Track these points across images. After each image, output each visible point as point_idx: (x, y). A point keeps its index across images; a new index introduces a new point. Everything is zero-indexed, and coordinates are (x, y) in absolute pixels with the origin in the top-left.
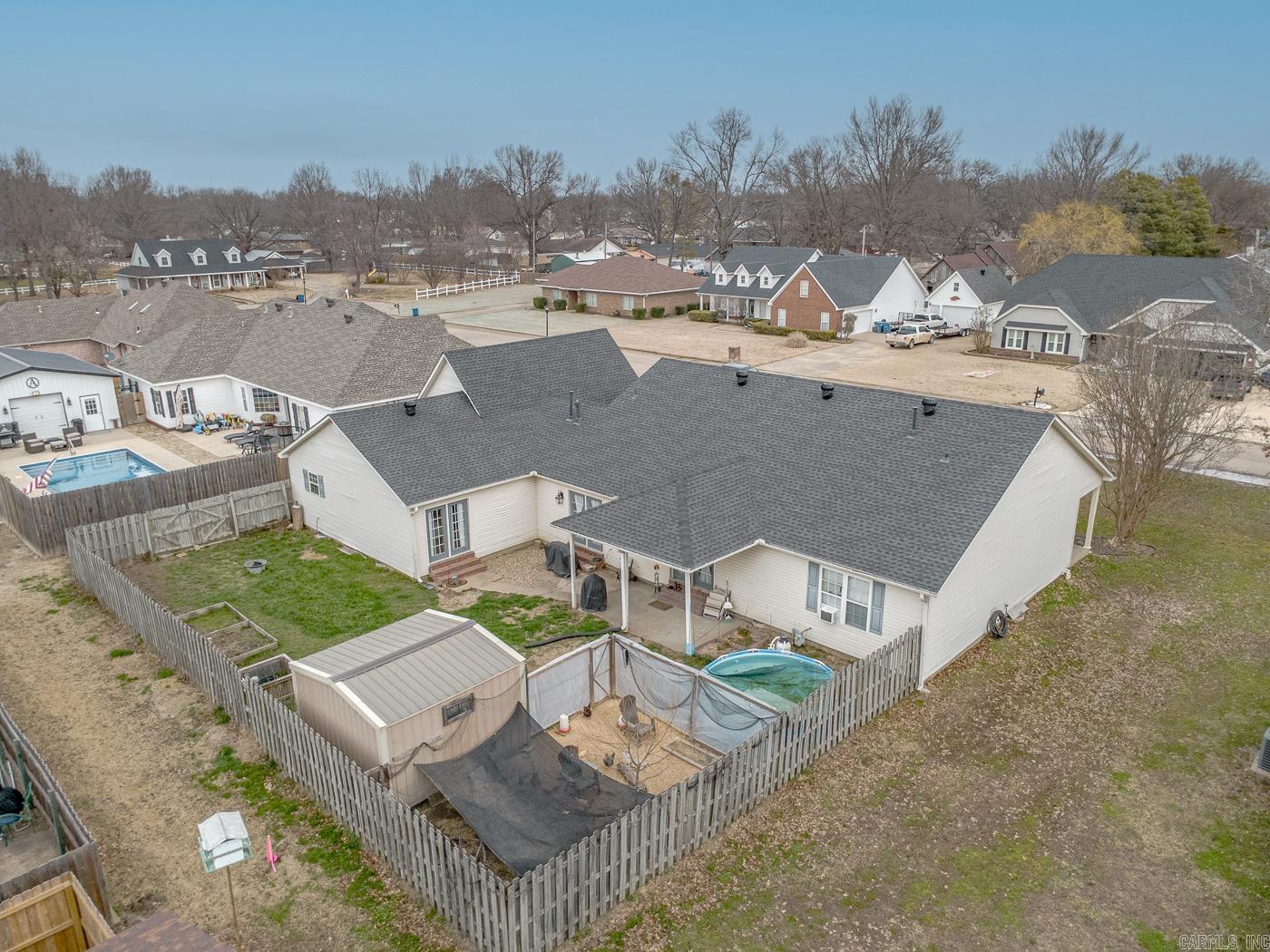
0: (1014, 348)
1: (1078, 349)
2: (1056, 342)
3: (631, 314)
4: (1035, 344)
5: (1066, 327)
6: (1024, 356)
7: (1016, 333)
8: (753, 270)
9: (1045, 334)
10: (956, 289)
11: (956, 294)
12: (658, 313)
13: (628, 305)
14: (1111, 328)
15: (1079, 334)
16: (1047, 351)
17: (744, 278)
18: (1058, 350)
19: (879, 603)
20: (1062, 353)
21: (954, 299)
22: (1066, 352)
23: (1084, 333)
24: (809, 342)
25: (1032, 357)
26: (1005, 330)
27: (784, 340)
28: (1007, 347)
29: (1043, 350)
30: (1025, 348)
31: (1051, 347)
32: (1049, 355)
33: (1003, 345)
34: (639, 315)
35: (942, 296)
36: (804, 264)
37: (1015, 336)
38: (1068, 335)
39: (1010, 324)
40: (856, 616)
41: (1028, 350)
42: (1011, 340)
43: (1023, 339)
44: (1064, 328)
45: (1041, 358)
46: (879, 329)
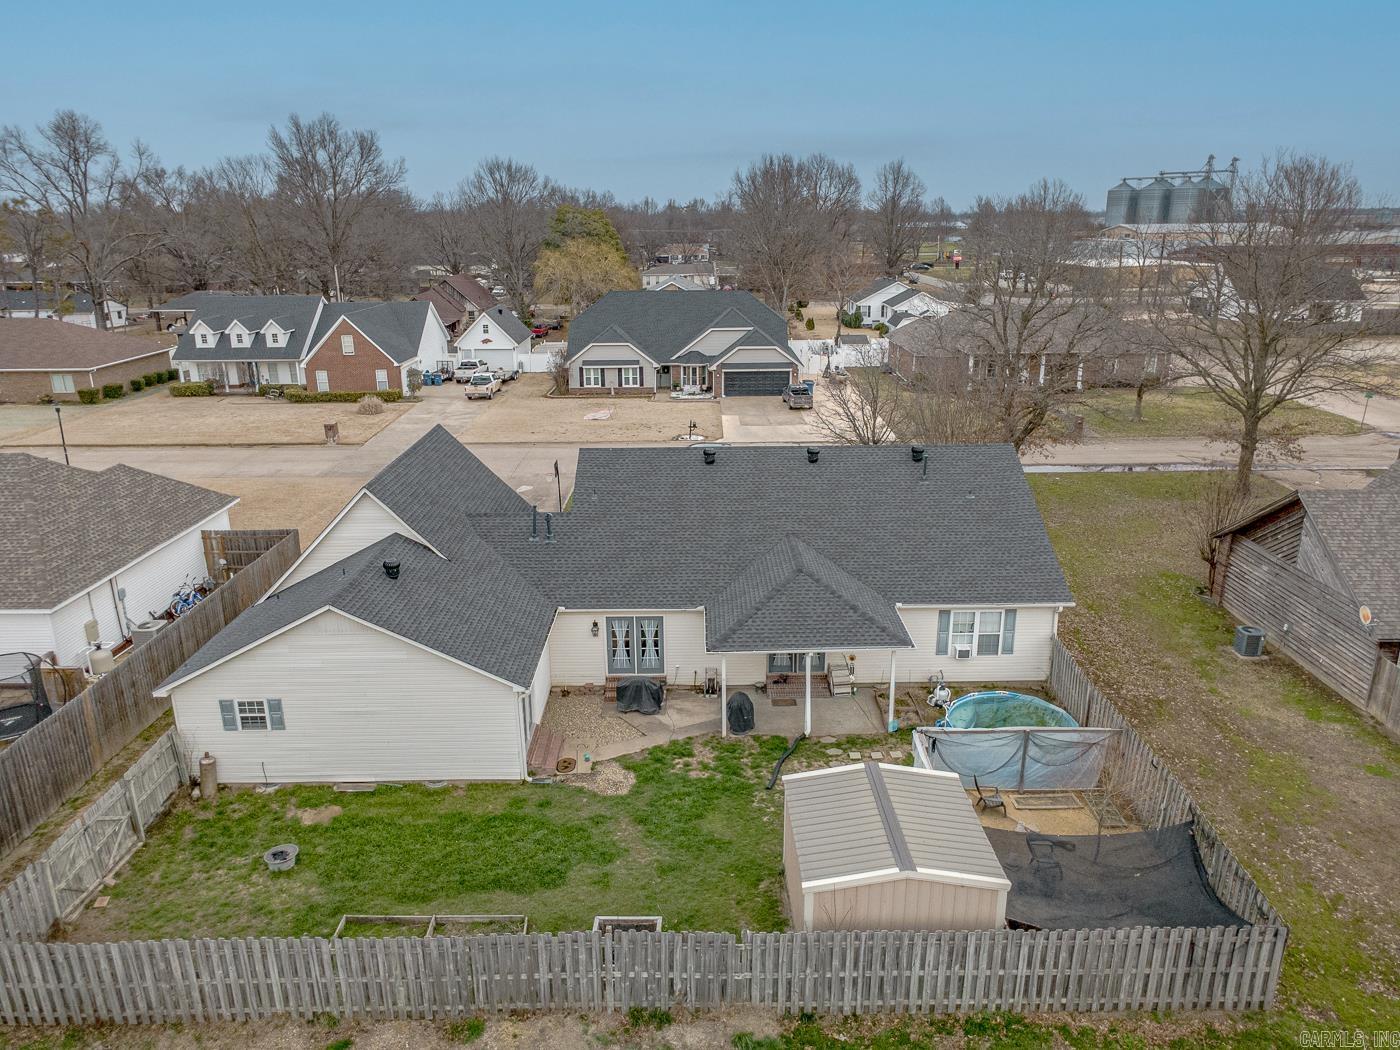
0: (593, 386)
1: (651, 380)
2: (631, 376)
3: (77, 398)
4: (611, 379)
5: (638, 361)
6: (604, 393)
7: (592, 371)
8: (254, 324)
9: (620, 370)
10: (486, 332)
11: (486, 336)
12: (112, 393)
13: (63, 386)
14: (674, 358)
15: (651, 366)
16: (624, 386)
17: (240, 335)
18: (634, 384)
19: (1011, 628)
20: (638, 386)
21: (486, 341)
22: (642, 384)
23: (656, 365)
24: (385, 406)
25: (613, 393)
26: (581, 369)
27: (355, 407)
28: (586, 386)
29: (620, 384)
30: (603, 385)
31: (627, 382)
32: (627, 388)
33: (582, 385)
34: (88, 398)
35: (471, 341)
36: (343, 316)
37: (592, 375)
38: (641, 369)
39: (585, 363)
40: (989, 645)
41: (607, 386)
42: (589, 379)
43: (600, 377)
44: (637, 362)
45: (621, 393)
46: (429, 382)
